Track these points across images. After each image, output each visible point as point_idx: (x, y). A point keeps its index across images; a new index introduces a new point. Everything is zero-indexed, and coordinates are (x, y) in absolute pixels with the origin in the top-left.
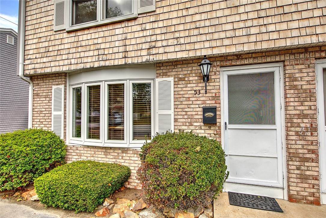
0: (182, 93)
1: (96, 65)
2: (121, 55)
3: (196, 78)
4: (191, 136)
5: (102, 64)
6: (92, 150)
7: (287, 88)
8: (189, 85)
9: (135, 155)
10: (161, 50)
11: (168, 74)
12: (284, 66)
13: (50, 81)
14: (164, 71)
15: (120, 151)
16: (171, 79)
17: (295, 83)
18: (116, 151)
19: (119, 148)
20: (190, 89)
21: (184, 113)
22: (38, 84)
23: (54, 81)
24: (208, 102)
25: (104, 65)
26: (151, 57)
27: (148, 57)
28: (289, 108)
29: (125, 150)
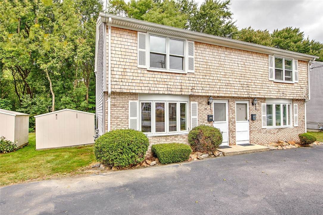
0: (200, 109)
1: (166, 93)
2: (179, 90)
3: (205, 103)
4: (204, 126)
5: (170, 93)
6: (158, 138)
7: (230, 109)
8: (203, 106)
9: (181, 138)
10: (197, 91)
11: (195, 100)
12: (229, 102)
13: (126, 97)
14: (194, 99)
15: (174, 137)
16: (197, 103)
17: (231, 107)
18: (172, 137)
19: (173, 135)
20: (203, 107)
21: (201, 117)
22: (115, 98)
23: (130, 97)
24: (209, 113)
25: (171, 93)
26: (193, 93)
27: (191, 93)
28: (230, 115)
29: (176, 136)
